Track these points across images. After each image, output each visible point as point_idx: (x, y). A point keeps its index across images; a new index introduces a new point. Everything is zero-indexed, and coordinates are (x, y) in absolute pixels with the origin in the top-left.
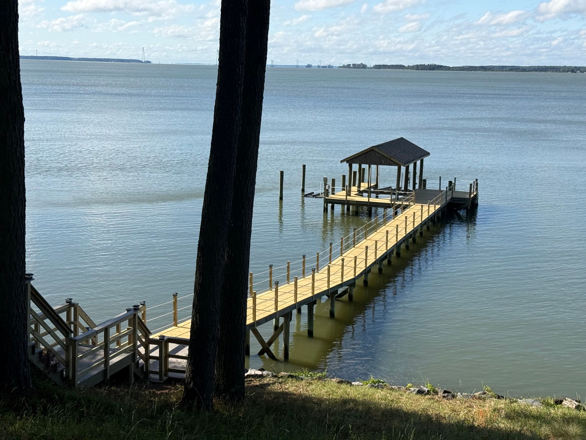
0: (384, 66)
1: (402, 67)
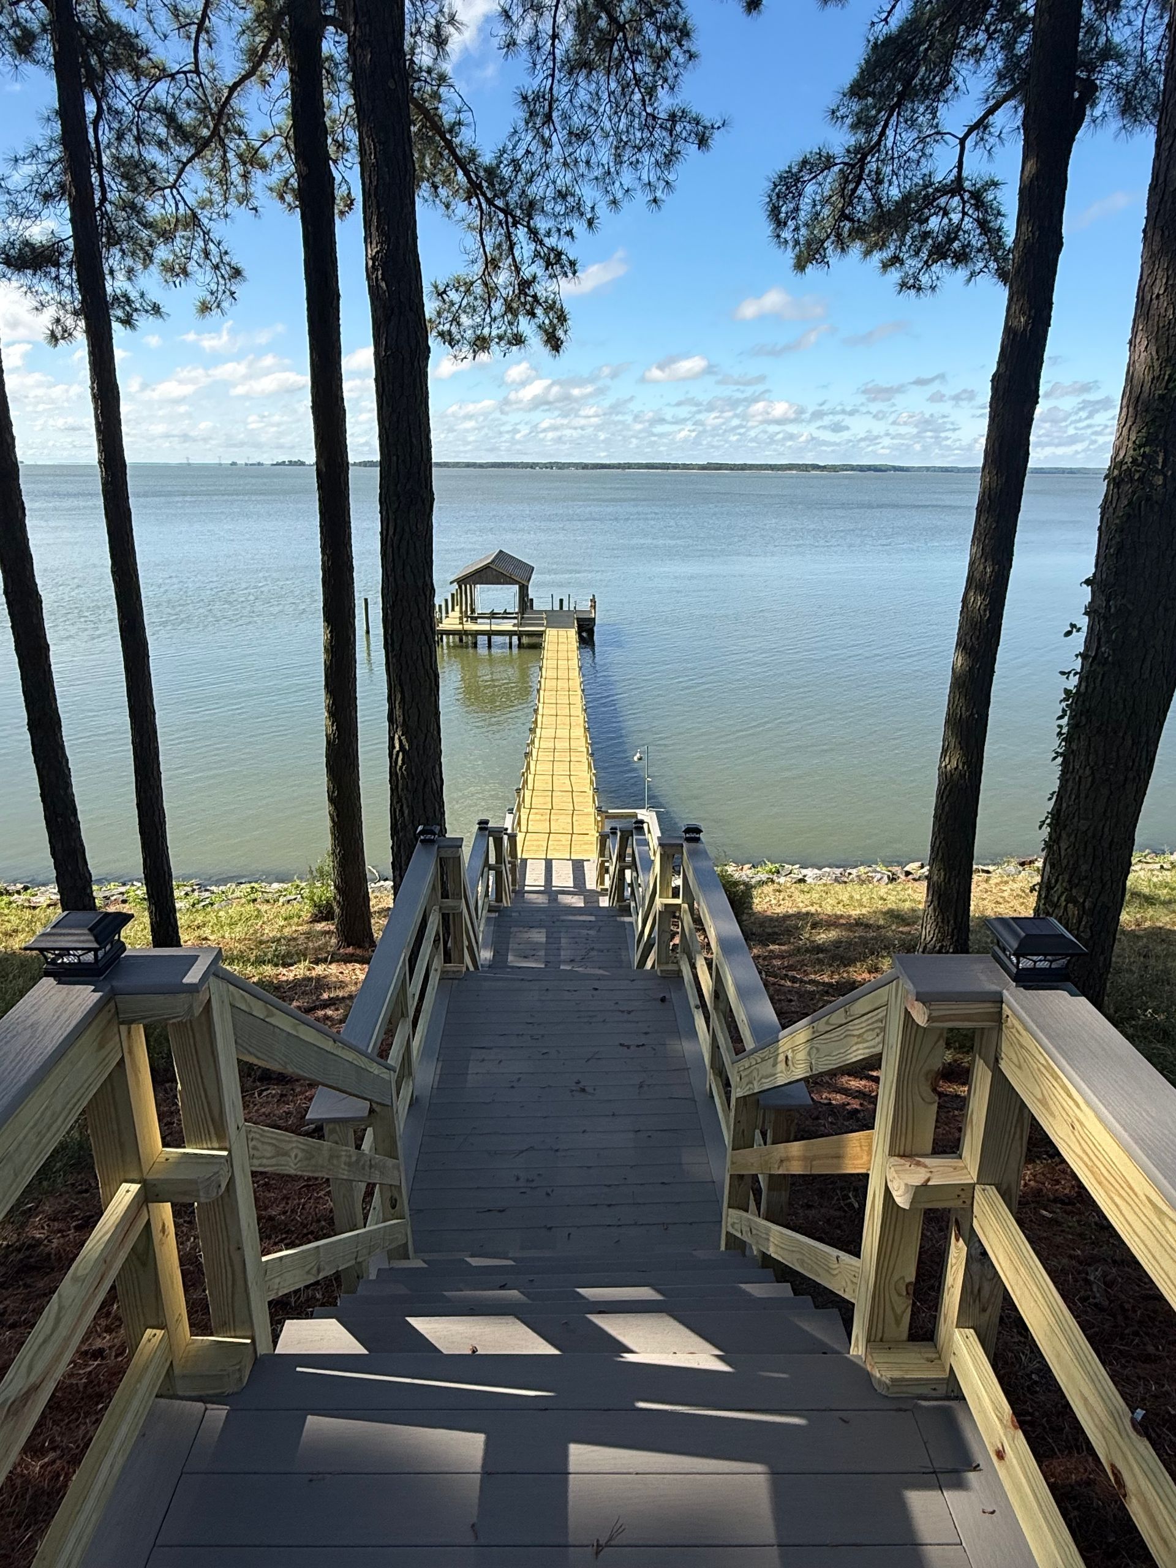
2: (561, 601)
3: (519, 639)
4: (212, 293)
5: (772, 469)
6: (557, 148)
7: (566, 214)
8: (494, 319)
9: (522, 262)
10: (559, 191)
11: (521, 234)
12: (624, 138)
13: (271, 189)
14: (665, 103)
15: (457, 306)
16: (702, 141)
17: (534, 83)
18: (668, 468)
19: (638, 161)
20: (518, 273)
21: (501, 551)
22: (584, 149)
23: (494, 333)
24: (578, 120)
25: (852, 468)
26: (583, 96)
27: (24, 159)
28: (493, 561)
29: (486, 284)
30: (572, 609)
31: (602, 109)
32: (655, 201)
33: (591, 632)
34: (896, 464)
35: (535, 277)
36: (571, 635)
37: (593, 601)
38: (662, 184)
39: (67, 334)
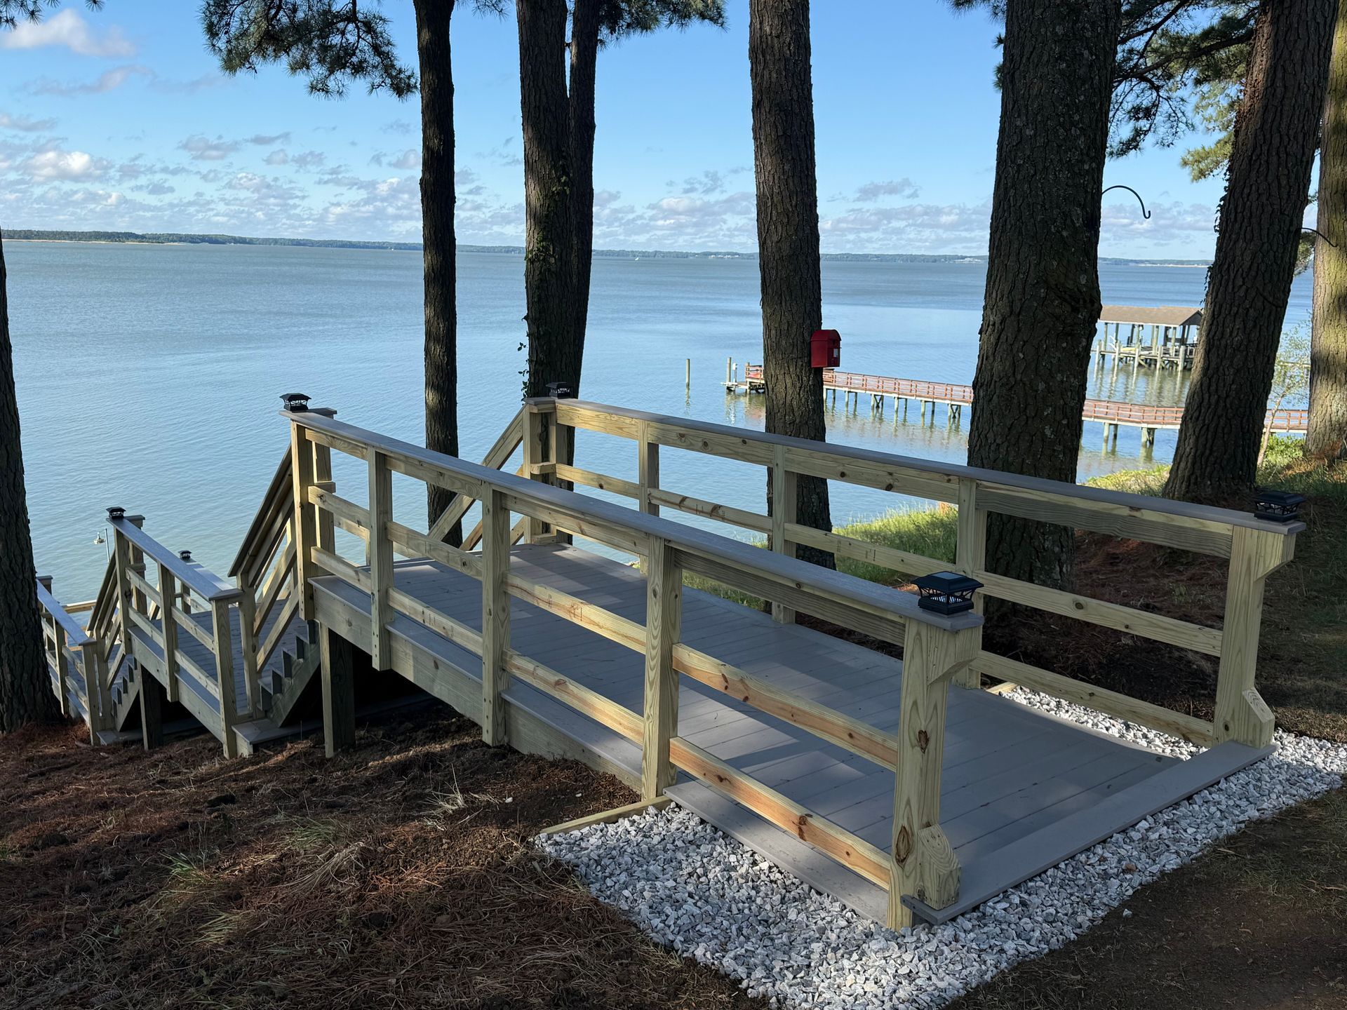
25: (180, 238)
34: (237, 234)
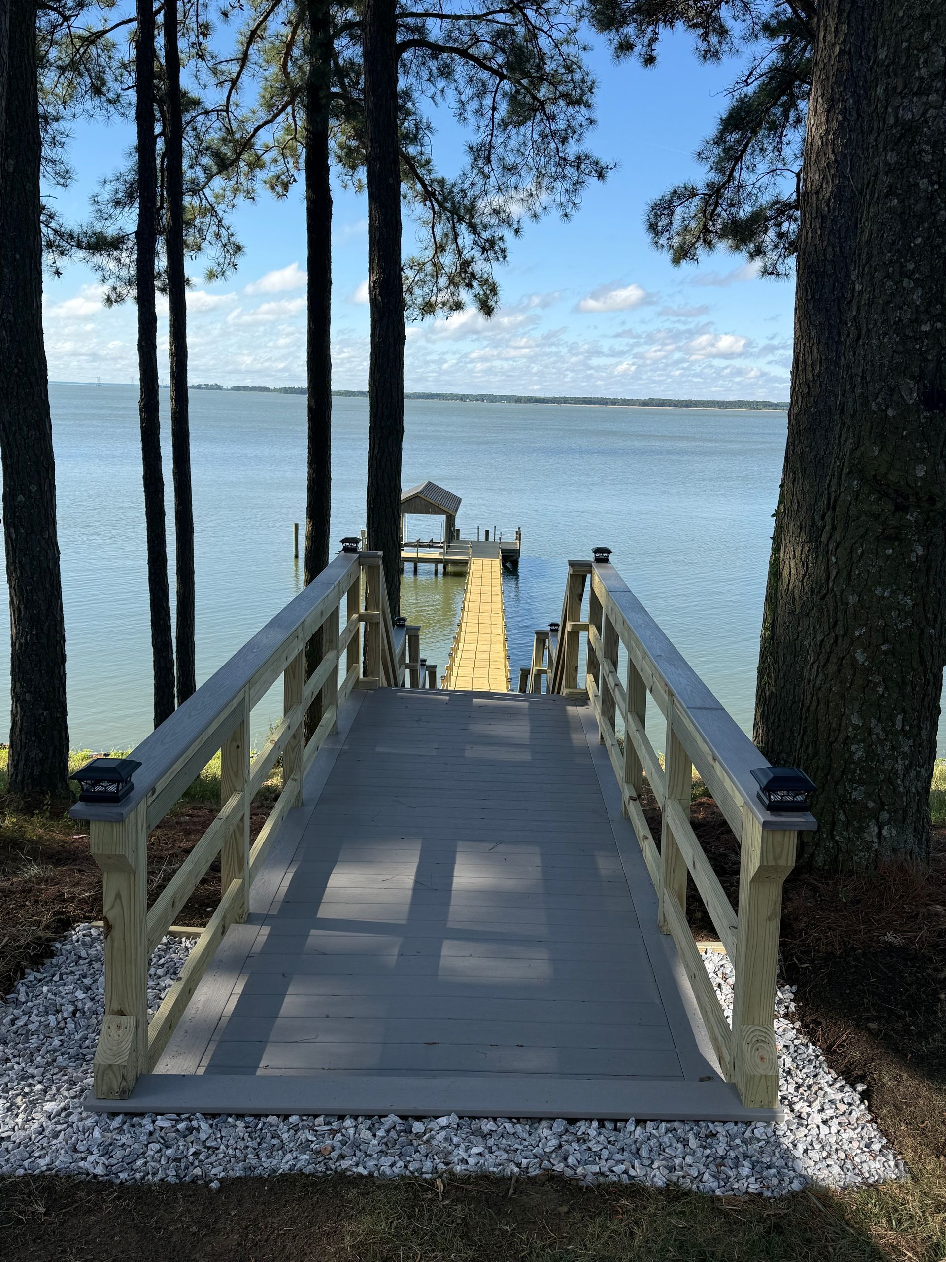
0: (244, 387)
1: (266, 389)
2: (487, 532)
3: (445, 568)
4: (219, 264)
5: (720, 407)
6: (493, 179)
7: (499, 225)
8: (440, 290)
9: (464, 248)
10: (495, 210)
11: (463, 228)
12: (544, 172)
13: (265, 182)
14: (572, 149)
15: (411, 280)
16: (601, 176)
17: (477, 139)
18: (607, 404)
19: (553, 187)
20: (460, 256)
21: (429, 482)
22: (513, 179)
23: (439, 299)
24: (511, 159)
26: (513, 144)
27: (111, 182)
28: (421, 492)
29: (434, 265)
30: (497, 540)
31: (527, 153)
32: (566, 216)
33: (515, 564)
35: (473, 258)
36: (495, 564)
37: (519, 533)
38: (571, 205)
39: (120, 299)
